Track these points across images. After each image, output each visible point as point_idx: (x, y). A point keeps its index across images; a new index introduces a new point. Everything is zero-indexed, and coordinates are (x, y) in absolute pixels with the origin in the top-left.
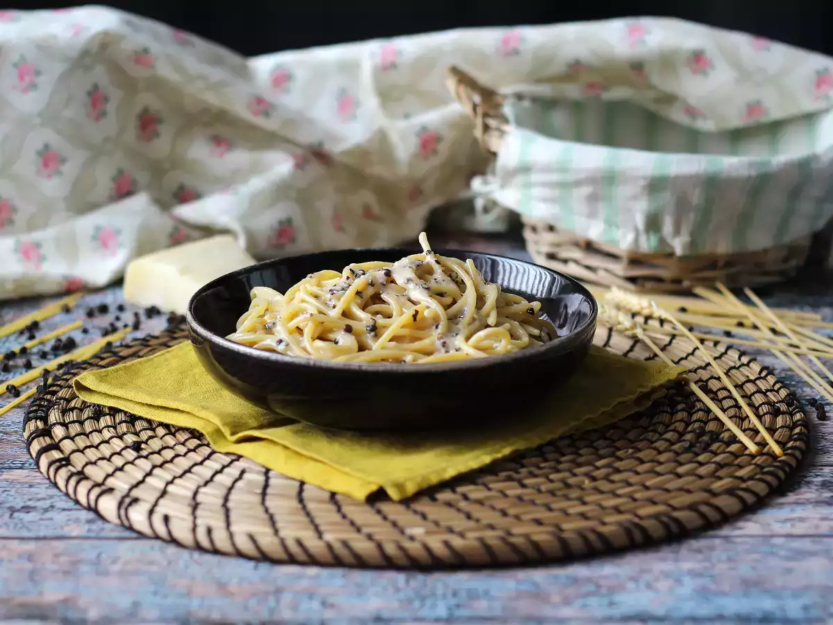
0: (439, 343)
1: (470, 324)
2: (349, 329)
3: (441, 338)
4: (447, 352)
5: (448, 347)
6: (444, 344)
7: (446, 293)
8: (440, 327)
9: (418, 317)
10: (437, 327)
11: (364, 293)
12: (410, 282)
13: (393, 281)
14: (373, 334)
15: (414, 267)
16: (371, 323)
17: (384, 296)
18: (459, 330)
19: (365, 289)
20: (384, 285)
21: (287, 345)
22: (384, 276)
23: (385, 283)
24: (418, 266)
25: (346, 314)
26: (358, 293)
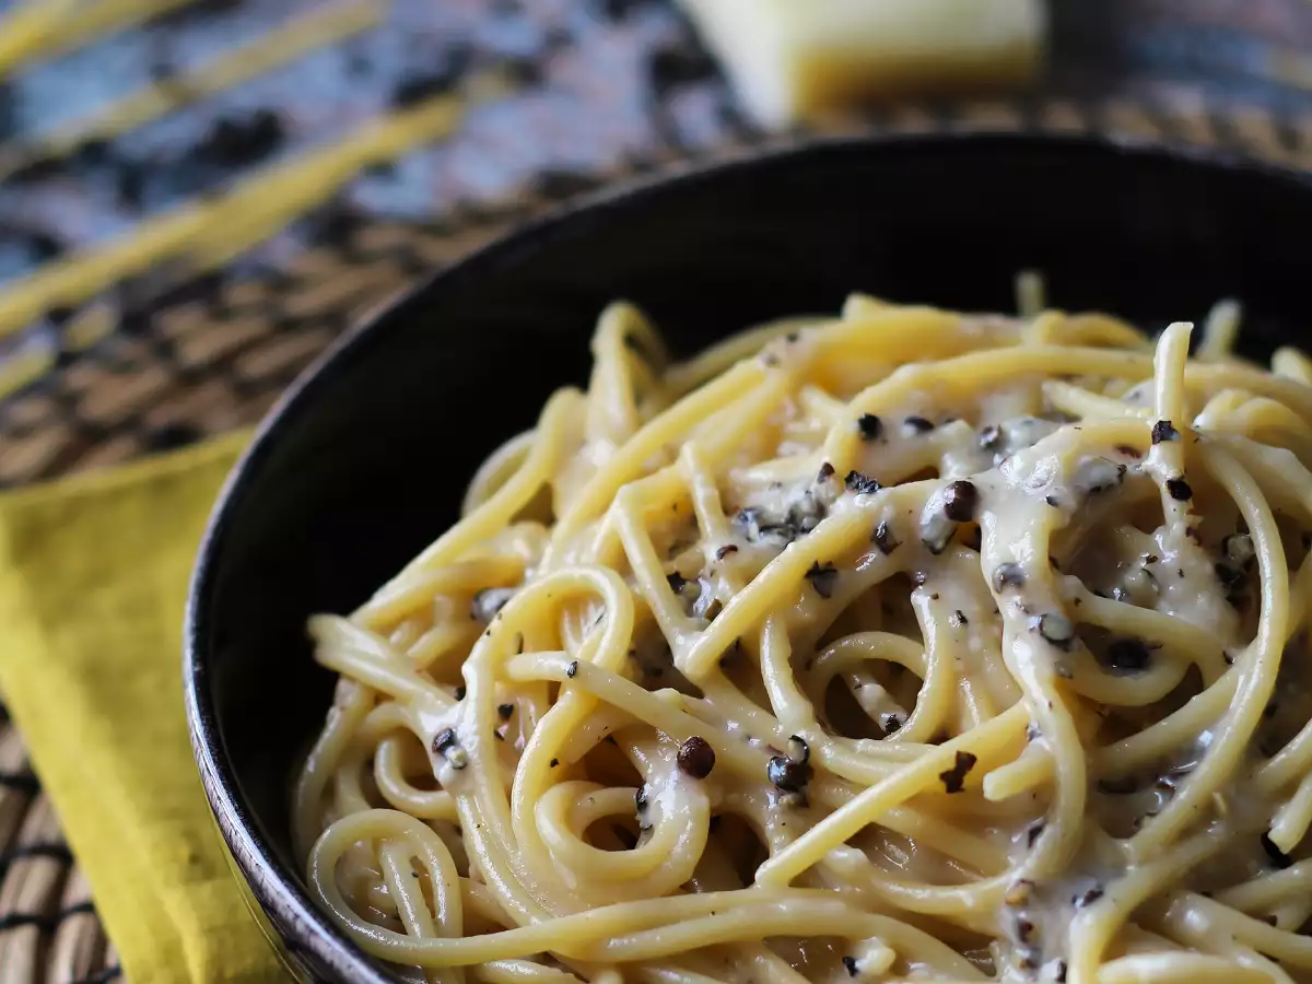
0: (1006, 923)
1: (1186, 833)
2: (698, 762)
3: (1023, 903)
4: (1031, 965)
5: (1036, 949)
6: (1025, 931)
7: (1157, 646)
8: (1040, 842)
9: (969, 780)
10: (1034, 833)
11: (843, 574)
12: (1010, 589)
13: (974, 542)
14: (787, 798)
15: (1071, 503)
16: (792, 753)
17: (920, 600)
18: (1119, 870)
19: (854, 552)
20: (936, 552)
21: (462, 767)
22: (945, 519)
23: (939, 545)
24: (1097, 490)
25: (738, 664)
26: (820, 575)
